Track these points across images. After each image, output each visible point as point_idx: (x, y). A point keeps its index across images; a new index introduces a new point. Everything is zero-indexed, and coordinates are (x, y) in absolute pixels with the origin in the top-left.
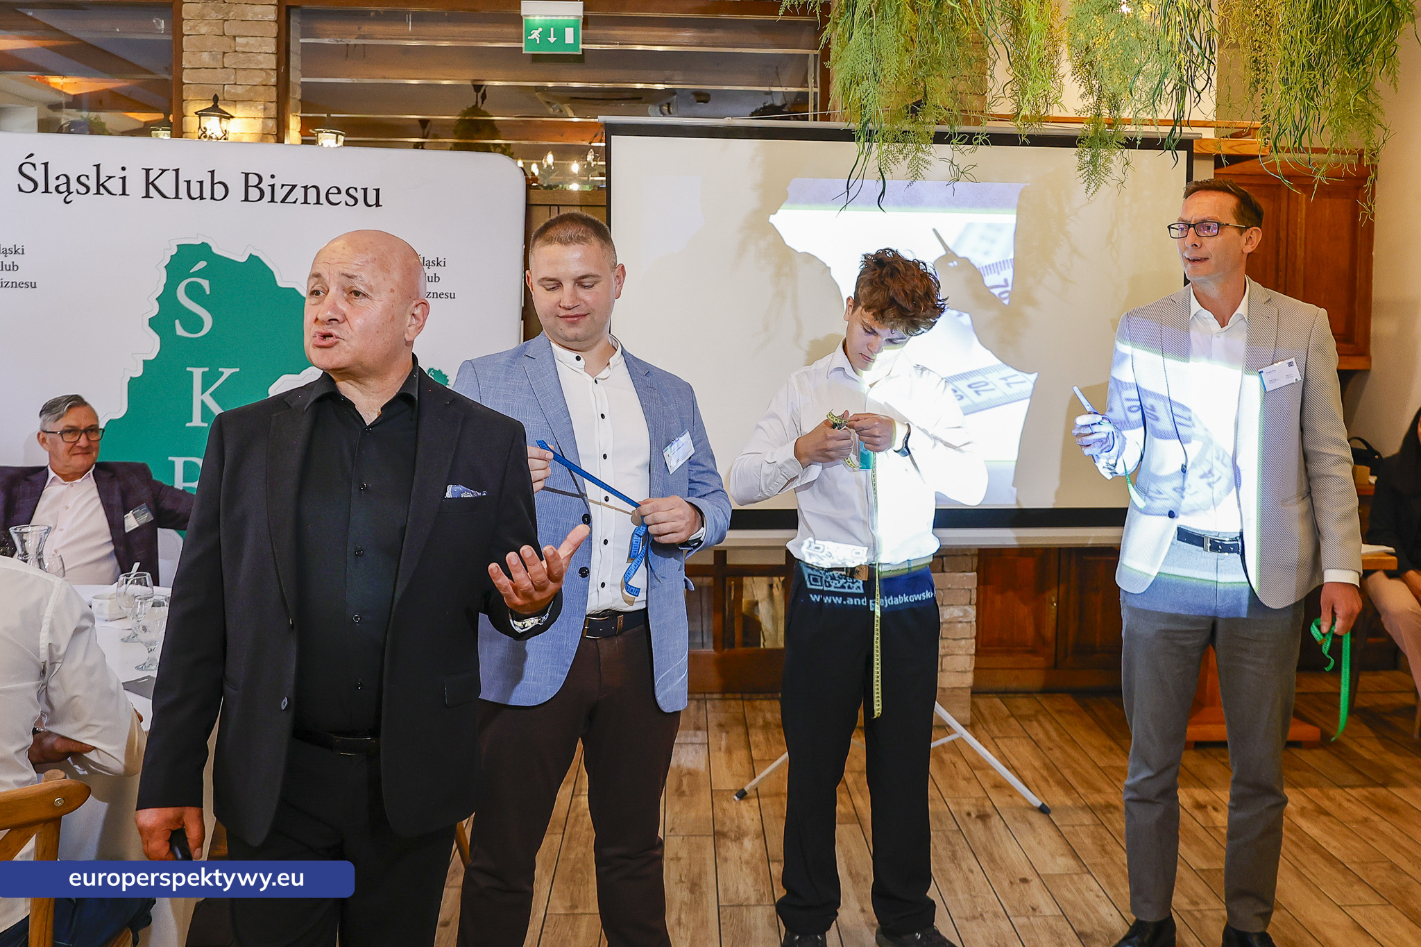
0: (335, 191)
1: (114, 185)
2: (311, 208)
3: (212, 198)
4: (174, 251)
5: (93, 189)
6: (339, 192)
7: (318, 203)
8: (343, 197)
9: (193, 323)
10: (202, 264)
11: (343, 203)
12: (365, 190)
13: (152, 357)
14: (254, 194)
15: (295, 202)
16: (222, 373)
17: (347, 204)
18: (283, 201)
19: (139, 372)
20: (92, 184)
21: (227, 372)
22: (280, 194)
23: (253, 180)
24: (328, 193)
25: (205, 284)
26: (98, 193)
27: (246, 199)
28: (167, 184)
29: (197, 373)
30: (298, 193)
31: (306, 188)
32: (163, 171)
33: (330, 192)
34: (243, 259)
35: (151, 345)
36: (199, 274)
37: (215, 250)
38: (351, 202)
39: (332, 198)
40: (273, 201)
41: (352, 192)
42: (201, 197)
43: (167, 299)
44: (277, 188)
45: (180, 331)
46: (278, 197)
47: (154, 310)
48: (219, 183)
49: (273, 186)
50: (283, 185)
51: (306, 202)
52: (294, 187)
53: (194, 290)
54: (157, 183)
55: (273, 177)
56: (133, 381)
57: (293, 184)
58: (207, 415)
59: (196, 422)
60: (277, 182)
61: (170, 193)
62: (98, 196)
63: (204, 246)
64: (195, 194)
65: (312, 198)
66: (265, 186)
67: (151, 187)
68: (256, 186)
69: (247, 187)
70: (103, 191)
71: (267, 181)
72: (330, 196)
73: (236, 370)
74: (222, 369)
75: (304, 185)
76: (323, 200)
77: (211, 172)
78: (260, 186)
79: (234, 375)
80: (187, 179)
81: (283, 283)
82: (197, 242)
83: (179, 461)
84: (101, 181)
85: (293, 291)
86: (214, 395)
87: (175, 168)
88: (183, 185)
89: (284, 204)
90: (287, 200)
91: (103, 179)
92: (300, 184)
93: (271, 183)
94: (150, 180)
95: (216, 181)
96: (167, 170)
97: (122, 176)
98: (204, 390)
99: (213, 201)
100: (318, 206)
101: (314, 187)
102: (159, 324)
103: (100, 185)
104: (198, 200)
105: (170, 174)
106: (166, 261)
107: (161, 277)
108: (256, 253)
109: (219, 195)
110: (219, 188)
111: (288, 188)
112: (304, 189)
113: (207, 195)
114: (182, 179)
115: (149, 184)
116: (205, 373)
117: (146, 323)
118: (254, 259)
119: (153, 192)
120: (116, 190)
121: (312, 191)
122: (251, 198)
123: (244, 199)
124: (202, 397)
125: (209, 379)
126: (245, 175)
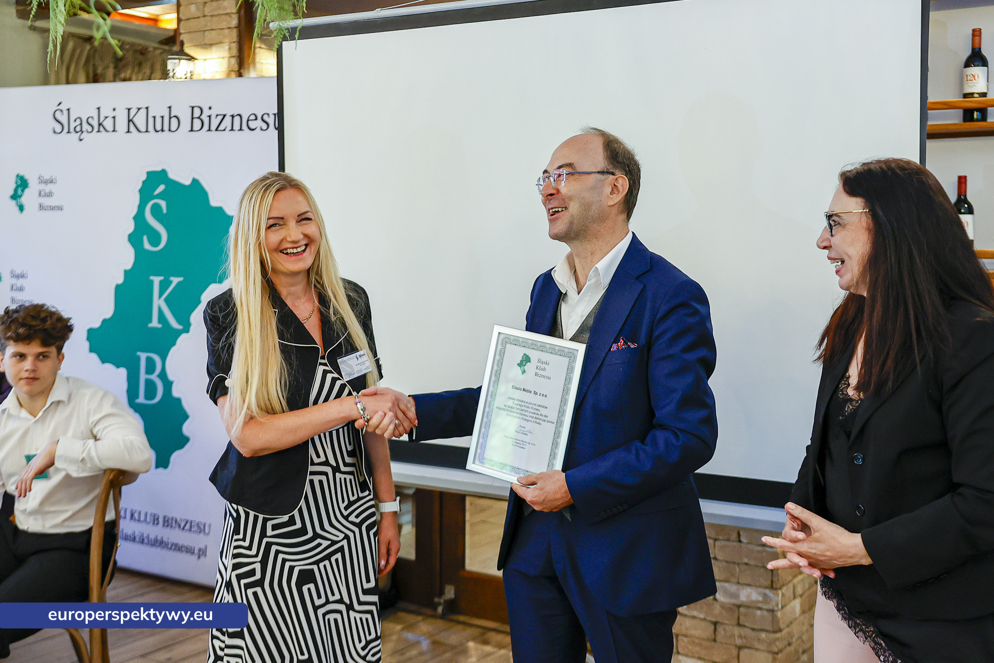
0: (253, 117)
1: (108, 124)
2: (236, 133)
3: (170, 130)
4: (144, 177)
5: (96, 129)
6: (256, 119)
7: (241, 129)
8: (259, 123)
9: (155, 239)
10: (161, 188)
11: (258, 129)
13: (129, 266)
14: (197, 124)
15: (224, 130)
16: (171, 282)
17: (261, 129)
18: (216, 130)
19: (120, 281)
20: (95, 123)
21: (175, 280)
22: (215, 123)
23: (197, 112)
24: (248, 120)
25: (163, 204)
26: (99, 131)
27: (192, 130)
28: (140, 120)
29: (156, 280)
30: (227, 122)
31: (233, 116)
32: (139, 109)
33: (250, 118)
34: (187, 182)
35: (127, 258)
36: (159, 196)
37: (172, 176)
38: (264, 126)
39: (252, 124)
40: (209, 130)
41: (265, 117)
42: (162, 130)
43: (139, 218)
44: (213, 117)
45: (147, 246)
46: (213, 127)
47: (130, 227)
48: (175, 116)
49: (210, 116)
50: (217, 115)
51: (232, 130)
52: (224, 116)
53: (156, 210)
54: (135, 120)
55: (210, 108)
56: (118, 288)
57: (224, 113)
58: (162, 318)
59: (155, 323)
60: (213, 113)
61: (142, 127)
62: (99, 133)
63: (164, 172)
64: (159, 127)
65: (237, 126)
66: (204, 117)
67: (131, 124)
68: (199, 118)
69: (193, 118)
70: (101, 129)
71: (206, 112)
72: (250, 122)
73: (181, 279)
74: (172, 278)
75: (231, 114)
76: (244, 126)
77: (170, 107)
78: (202, 117)
79: (179, 283)
80: (154, 115)
81: (214, 202)
82: (159, 169)
83: (143, 356)
84: (101, 121)
85: (220, 209)
86: (166, 300)
87: (146, 106)
88: (151, 120)
89: (217, 132)
90: (219, 129)
91: (102, 119)
92: (229, 114)
93: (209, 114)
94: (131, 118)
95: (172, 115)
96: (141, 108)
97: (113, 116)
98: (160, 297)
99: (170, 133)
100: (241, 132)
101: (239, 115)
102: (134, 239)
103: (100, 124)
104: (160, 133)
105: (143, 112)
106: (140, 186)
107: (136, 199)
108: (197, 177)
109: (173, 128)
110: (174, 121)
111: (220, 118)
112: (231, 118)
113: (166, 127)
114: (151, 115)
115: (129, 121)
116: (161, 282)
117: (126, 238)
118: (195, 182)
119: (132, 128)
120: (110, 127)
121: (237, 119)
122: (195, 128)
123: (190, 129)
124: (158, 302)
125: (164, 286)
126: (191, 108)
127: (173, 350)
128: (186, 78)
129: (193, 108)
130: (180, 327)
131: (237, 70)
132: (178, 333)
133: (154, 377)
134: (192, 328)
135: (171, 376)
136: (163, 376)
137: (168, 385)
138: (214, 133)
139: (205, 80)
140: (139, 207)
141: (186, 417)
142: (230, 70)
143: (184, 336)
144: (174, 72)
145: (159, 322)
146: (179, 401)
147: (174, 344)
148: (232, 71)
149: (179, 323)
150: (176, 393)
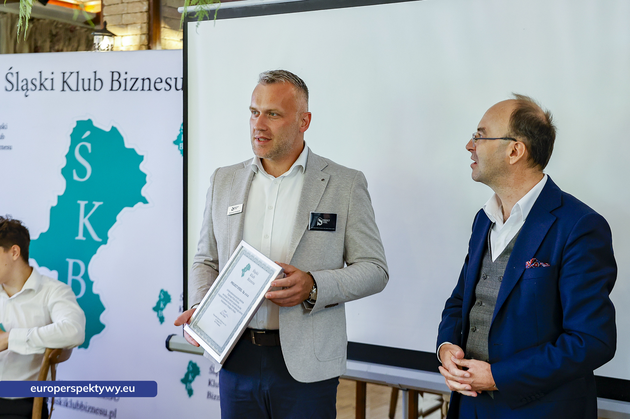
0: (159, 80)
1: (48, 84)
2: (146, 93)
3: (95, 90)
4: (74, 125)
5: (38, 88)
6: (161, 82)
7: (149, 90)
8: (164, 85)
9: (82, 172)
10: (88, 133)
11: (163, 89)
12: (176, 79)
13: (61, 193)
14: (116, 85)
15: (137, 90)
16: (94, 205)
17: (165, 90)
18: (131, 90)
19: (55, 203)
20: (38, 84)
21: (97, 204)
22: (130, 84)
23: (116, 76)
24: (155, 83)
25: (89, 145)
26: (40, 90)
27: (112, 90)
28: (72, 82)
29: (82, 204)
30: (139, 84)
31: (143, 80)
32: (72, 73)
33: (157, 81)
34: (108, 129)
35: (60, 186)
36: (86, 140)
37: (96, 124)
38: (168, 87)
39: (158, 86)
40: (125, 90)
41: (169, 81)
42: (89, 90)
43: (70, 156)
44: (128, 80)
45: (76, 177)
46: (128, 88)
47: (63, 163)
48: (99, 79)
49: (126, 79)
50: (131, 79)
51: (143, 90)
52: (137, 79)
53: (83, 150)
54: (68, 81)
55: (126, 73)
56: (53, 209)
57: (137, 77)
58: (86, 232)
59: (80, 237)
60: (128, 77)
61: (74, 87)
62: (40, 91)
63: (90, 121)
64: (86, 87)
65: (146, 87)
66: (122, 80)
67: (65, 84)
68: (117, 80)
69: (113, 81)
70: (42, 88)
71: (123, 76)
72: (156, 84)
73: (101, 203)
74: (94, 203)
75: (143, 78)
76: (152, 87)
77: (95, 72)
78: (120, 80)
79: (100, 206)
80: (83, 78)
81: (128, 145)
82: (86, 119)
83: (71, 262)
84: (42, 82)
85: (133, 151)
86: (89, 219)
87: (77, 71)
88: (80, 82)
89: (131, 91)
90: (133, 89)
91: (43, 80)
92: (141, 77)
93: (125, 78)
94: (65, 80)
95: (97, 78)
96: (73, 73)
97: (52, 78)
98: (85, 216)
99: (95, 91)
100: (149, 91)
101: (149, 79)
102: (66, 172)
103: (41, 84)
104: (87, 91)
105: (74, 76)
106: (71, 131)
107: (68, 142)
108: (115, 126)
109: (98, 87)
110: (98, 83)
111: (134, 80)
112: (142, 80)
113: (92, 87)
114: (80, 78)
115: (64, 82)
116: (86, 205)
117: (60, 171)
118: (114, 129)
119: (66, 87)
120: (48, 86)
121: (147, 82)
122: (114, 88)
123: (111, 89)
124: (84, 221)
125: (88, 208)
126: (111, 73)
127: (94, 257)
128: (108, 50)
129: (113, 72)
130: (100, 240)
131: (147, 44)
132: (99, 244)
133: (79, 278)
134: (109, 241)
135: (92, 278)
136: (86, 277)
137: (89, 284)
138: (129, 92)
139: (122, 51)
140: (70, 147)
141: (102, 309)
142: (142, 44)
143: (102, 247)
144: (99, 45)
145: (84, 236)
146: (97, 296)
147: (95, 253)
148: (143, 45)
149: (99, 236)
150: (95, 290)
